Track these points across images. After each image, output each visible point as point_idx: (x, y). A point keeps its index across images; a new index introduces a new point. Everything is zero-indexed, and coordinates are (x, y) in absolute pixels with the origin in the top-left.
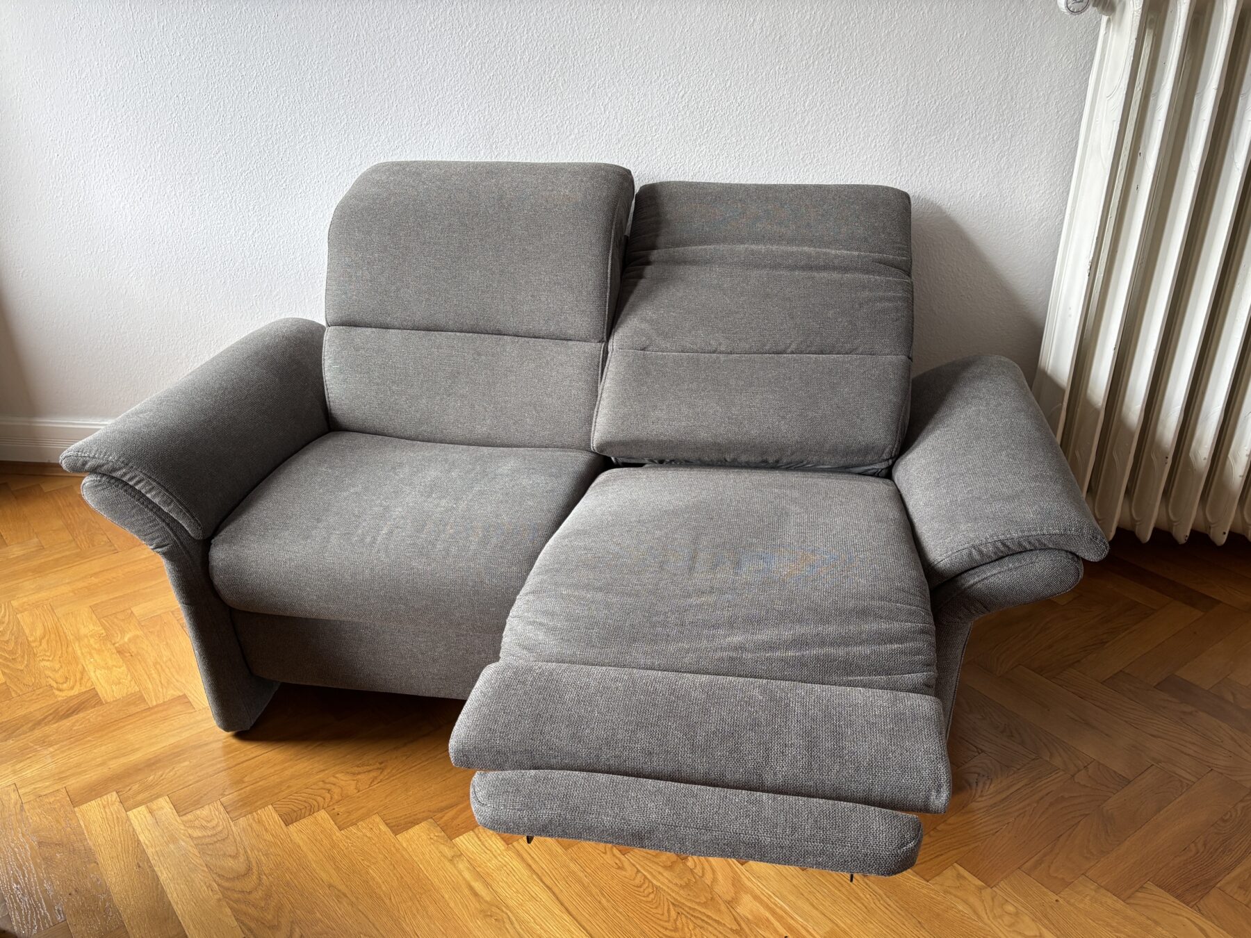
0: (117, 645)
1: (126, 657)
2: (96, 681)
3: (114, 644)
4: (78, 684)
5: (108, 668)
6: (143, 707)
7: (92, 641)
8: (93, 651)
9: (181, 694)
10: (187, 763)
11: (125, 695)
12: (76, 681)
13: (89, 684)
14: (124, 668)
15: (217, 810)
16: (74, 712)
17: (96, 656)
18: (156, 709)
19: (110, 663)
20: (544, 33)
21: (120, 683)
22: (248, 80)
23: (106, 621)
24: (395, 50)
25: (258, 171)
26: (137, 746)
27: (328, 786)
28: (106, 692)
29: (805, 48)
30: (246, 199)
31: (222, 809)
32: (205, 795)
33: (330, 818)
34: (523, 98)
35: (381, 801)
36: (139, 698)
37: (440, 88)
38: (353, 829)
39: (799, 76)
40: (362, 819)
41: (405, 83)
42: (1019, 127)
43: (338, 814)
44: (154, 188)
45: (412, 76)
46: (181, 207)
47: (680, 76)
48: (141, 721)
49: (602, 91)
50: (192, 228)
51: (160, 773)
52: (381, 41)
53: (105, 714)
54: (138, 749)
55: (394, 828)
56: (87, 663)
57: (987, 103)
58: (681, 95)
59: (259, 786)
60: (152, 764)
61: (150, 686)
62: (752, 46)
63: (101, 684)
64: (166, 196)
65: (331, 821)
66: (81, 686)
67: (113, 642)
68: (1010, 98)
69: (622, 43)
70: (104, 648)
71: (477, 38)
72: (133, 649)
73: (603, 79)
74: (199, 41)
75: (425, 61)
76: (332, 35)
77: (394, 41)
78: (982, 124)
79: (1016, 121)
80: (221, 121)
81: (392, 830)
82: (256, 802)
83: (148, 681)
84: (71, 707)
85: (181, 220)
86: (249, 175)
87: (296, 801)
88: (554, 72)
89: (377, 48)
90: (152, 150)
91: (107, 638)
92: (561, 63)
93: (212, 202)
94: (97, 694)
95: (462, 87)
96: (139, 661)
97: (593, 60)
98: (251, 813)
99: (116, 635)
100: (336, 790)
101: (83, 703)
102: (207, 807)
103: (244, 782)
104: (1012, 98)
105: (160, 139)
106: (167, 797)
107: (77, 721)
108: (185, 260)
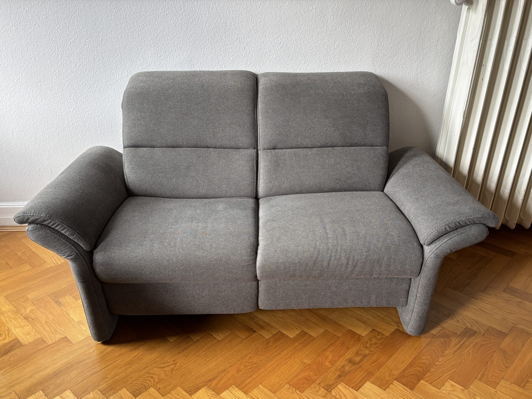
0: (23, 315)
1: (30, 320)
2: (17, 334)
3: (22, 315)
4: (7, 336)
5: (22, 327)
6: (45, 345)
7: (10, 314)
8: (11, 319)
9: (63, 337)
10: (75, 372)
11: (34, 340)
12: (6, 335)
13: (13, 336)
14: (30, 326)
15: (97, 393)
16: (8, 351)
17: (14, 322)
18: (52, 346)
19: (22, 324)
20: (216, 14)
21: (30, 334)
22: (70, 36)
23: (15, 303)
24: (144, 22)
25: (76, 80)
26: (47, 366)
27: (151, 375)
28: (23, 339)
29: (335, 21)
30: (69, 93)
31: (99, 393)
32: (89, 387)
33: (156, 391)
34: (206, 44)
35: (179, 380)
36: (41, 341)
37: (166, 39)
38: (169, 395)
39: (332, 33)
40: (172, 389)
41: (149, 37)
42: (425, 55)
43: (160, 389)
44: (21, 89)
45: (153, 34)
46: (35, 98)
47: (279, 34)
48: (46, 352)
49: (243, 40)
50: (41, 108)
51: (63, 378)
52: (137, 17)
53: (25, 351)
54: (48, 367)
55: (189, 393)
56: (10, 325)
57: (412, 45)
58: (279, 42)
59: (116, 379)
60: (56, 374)
61: (46, 334)
62: (311, 20)
63: (19, 336)
64: (27, 93)
65: (157, 393)
66: (9, 338)
67: (21, 313)
68: (422, 42)
69: (252, 19)
70: (17, 317)
71: (184, 16)
72: (33, 316)
73: (243, 35)
74: (45, 17)
75: (159, 27)
76: (113, 14)
77: (144, 17)
78: (410, 53)
79: (424, 52)
80: (56, 56)
81: (188, 394)
82: (117, 387)
83: (45, 332)
84: (7, 349)
85: (35, 105)
86: (71, 82)
87: (137, 385)
88: (221, 32)
89: (135, 21)
90: (20, 71)
91: (17, 312)
92: (224, 28)
93: (52, 95)
94: (19, 341)
95: (177, 39)
96: (37, 322)
97: (239, 26)
98: (115, 393)
99: (21, 310)
100: (156, 377)
101: (12, 346)
102: (91, 393)
103: (107, 378)
104: (423, 43)
105: (25, 65)
106: (69, 390)
107: (12, 356)
108: (37, 124)
